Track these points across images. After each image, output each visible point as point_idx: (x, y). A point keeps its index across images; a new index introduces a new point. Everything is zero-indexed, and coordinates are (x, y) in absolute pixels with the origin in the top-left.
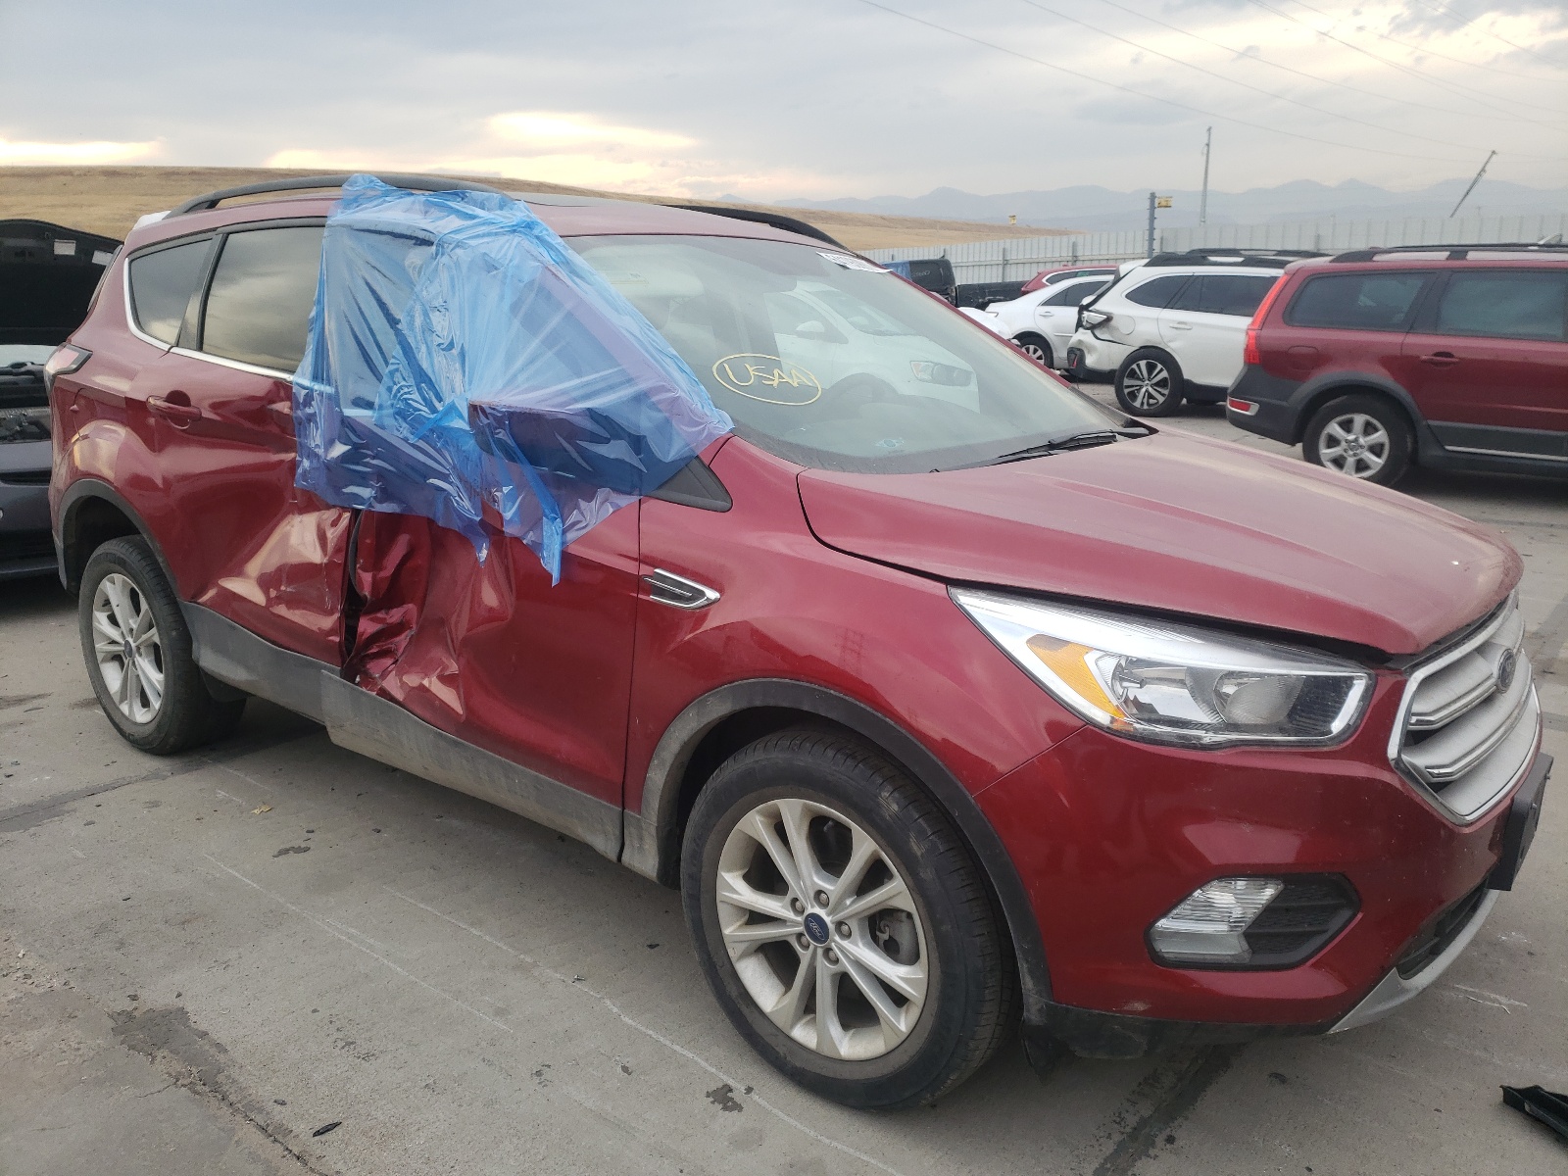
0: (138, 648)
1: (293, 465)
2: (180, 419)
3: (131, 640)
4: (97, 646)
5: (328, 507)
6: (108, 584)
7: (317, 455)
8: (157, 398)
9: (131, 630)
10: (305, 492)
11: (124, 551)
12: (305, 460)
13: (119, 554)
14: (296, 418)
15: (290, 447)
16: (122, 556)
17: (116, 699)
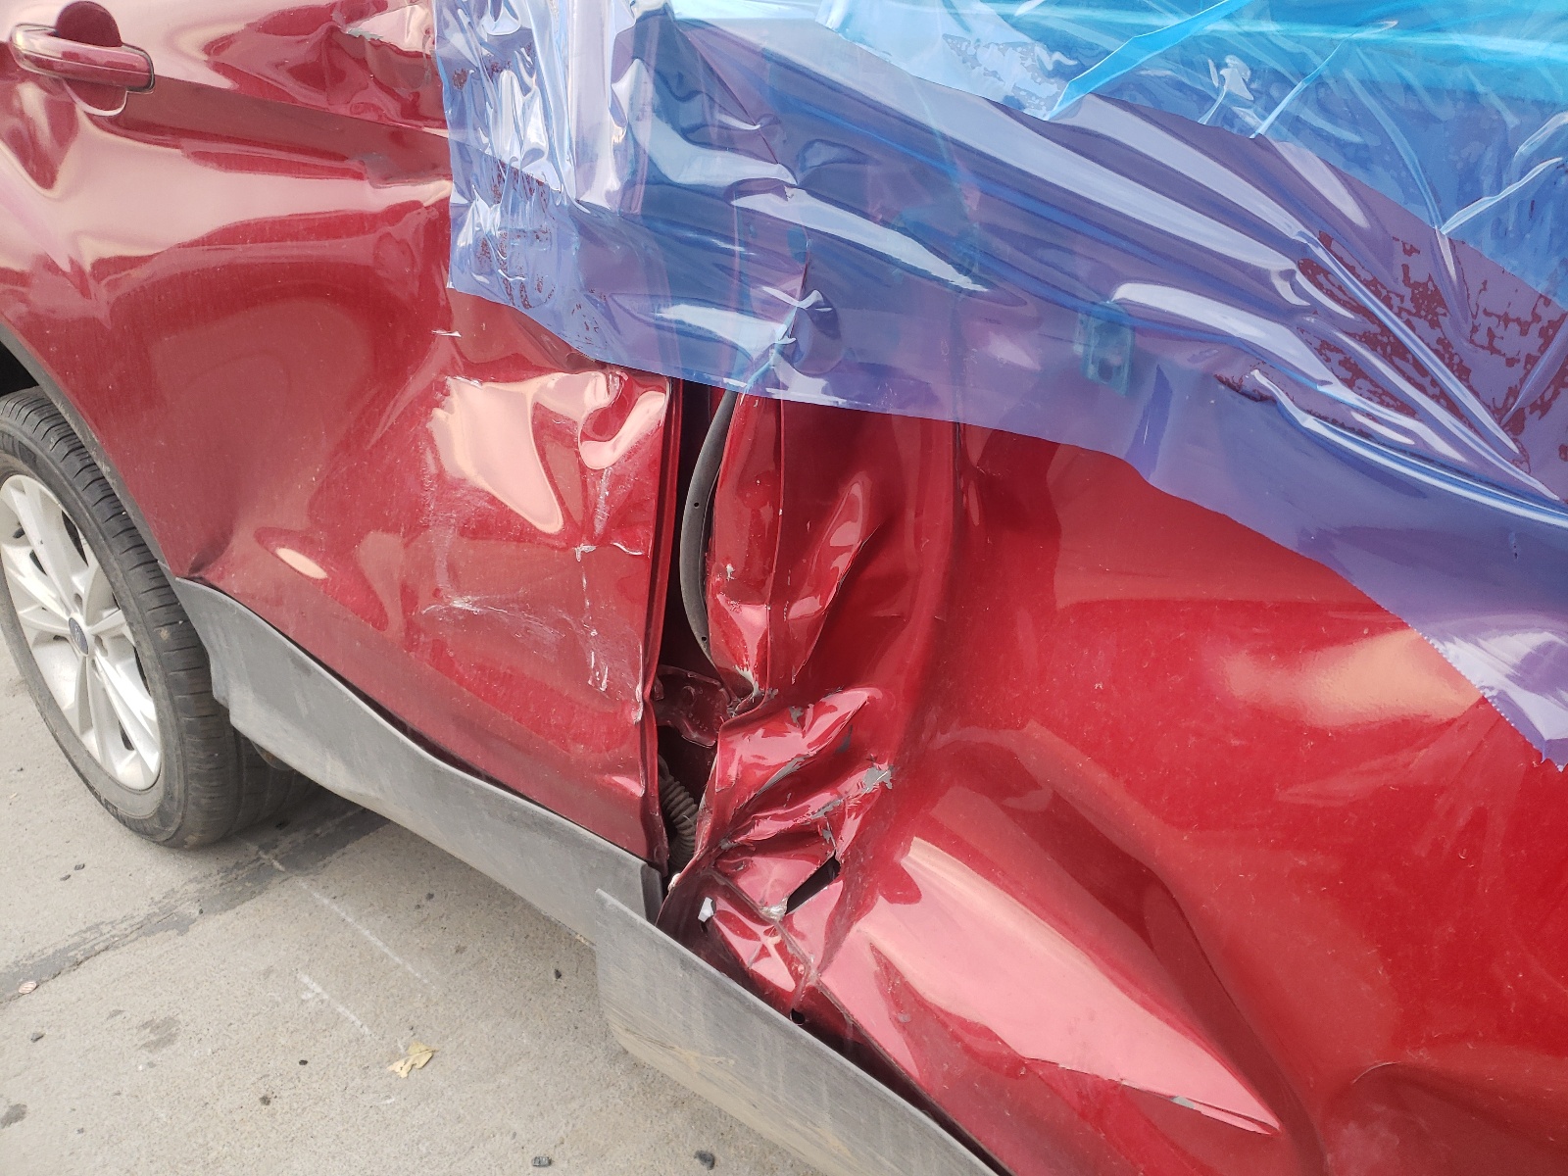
0: (98, 639)
1: (440, 224)
2: (97, 86)
3: (80, 619)
4: (20, 613)
5: (578, 363)
6: (15, 495)
7: (534, 188)
8: (30, 28)
9: (78, 598)
10: (487, 310)
11: (28, 429)
12: (480, 204)
13: (19, 436)
14: (447, 62)
15: (429, 162)
16: (26, 441)
17: (74, 722)
